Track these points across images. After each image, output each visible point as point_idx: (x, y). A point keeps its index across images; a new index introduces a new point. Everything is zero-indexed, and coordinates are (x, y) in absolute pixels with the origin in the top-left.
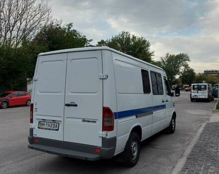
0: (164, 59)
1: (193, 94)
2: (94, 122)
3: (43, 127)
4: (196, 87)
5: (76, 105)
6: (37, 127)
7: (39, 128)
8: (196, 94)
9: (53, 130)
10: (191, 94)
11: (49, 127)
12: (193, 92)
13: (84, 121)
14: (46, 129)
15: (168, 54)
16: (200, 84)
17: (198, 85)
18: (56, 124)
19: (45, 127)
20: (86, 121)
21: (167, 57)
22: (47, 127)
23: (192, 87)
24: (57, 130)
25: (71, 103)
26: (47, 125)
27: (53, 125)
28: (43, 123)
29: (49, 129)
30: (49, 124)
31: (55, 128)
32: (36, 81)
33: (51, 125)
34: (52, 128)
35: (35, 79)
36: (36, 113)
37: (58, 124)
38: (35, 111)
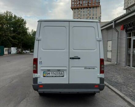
0: (30, 33)
2: (94, 68)
3: (49, 75)
5: (79, 58)
6: (42, 77)
7: (44, 76)
9: (60, 76)
11: (55, 75)
14: (52, 76)
15: (33, 30)
18: (61, 72)
21: (32, 32)
22: (53, 75)
24: (63, 76)
25: (75, 57)
26: (53, 74)
27: (58, 73)
28: (48, 72)
29: (55, 76)
30: (55, 73)
31: (60, 75)
32: (39, 40)
33: (56, 73)
34: (58, 75)
35: (38, 39)
36: (41, 65)
37: (63, 72)
38: (40, 64)
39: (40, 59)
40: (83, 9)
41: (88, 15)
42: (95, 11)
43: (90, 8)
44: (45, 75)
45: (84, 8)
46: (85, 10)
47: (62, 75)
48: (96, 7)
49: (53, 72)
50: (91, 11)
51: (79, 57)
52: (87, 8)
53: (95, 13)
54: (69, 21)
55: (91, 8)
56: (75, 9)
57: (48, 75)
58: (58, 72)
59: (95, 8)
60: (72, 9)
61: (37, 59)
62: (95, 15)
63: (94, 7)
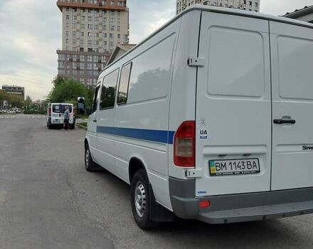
1: (53, 118)
3: (224, 170)
4: (57, 108)
5: (293, 122)
6: (206, 175)
7: (212, 175)
8: (58, 118)
9: (250, 173)
10: (50, 119)
11: (238, 170)
12: (54, 115)
13: (305, 148)
14: (234, 174)
16: (63, 104)
17: (60, 106)
18: (252, 161)
19: (229, 170)
20: (309, 148)
22: (234, 170)
23: (52, 107)
24: (259, 172)
25: (284, 117)
26: (234, 166)
27: (245, 164)
28: (220, 162)
29: (241, 173)
30: (237, 162)
31: (252, 169)
32: (197, 67)
33: (241, 164)
34: (246, 169)
35: (197, 64)
36: (205, 142)
37: (256, 161)
38: (201, 137)
39: (203, 122)
40: (87, 11)
41: (100, 27)
42: (116, 20)
43: (105, 10)
44: (216, 172)
45: (90, 9)
46: (93, 13)
47: (255, 169)
48: (119, 11)
49: (233, 162)
50: (108, 18)
51: (293, 119)
52: (97, 10)
53: (116, 24)
54: (269, 19)
55: (108, 12)
56: (68, 8)
57: (221, 171)
58: (245, 161)
59: (116, 13)
60: (61, 7)
61: (194, 123)
62: (116, 28)
63: (113, 10)
